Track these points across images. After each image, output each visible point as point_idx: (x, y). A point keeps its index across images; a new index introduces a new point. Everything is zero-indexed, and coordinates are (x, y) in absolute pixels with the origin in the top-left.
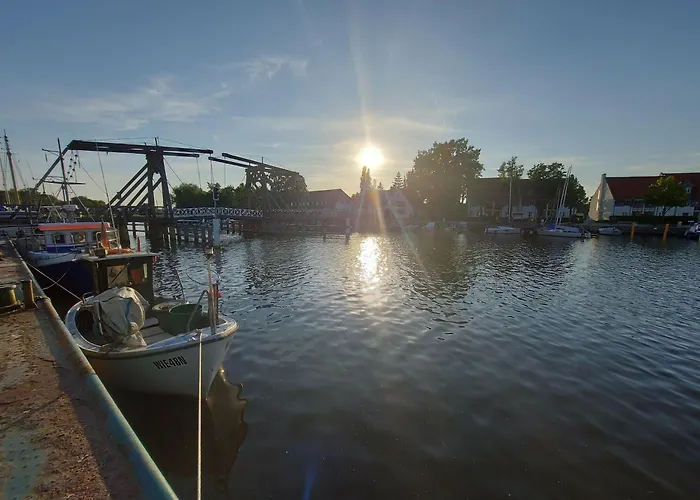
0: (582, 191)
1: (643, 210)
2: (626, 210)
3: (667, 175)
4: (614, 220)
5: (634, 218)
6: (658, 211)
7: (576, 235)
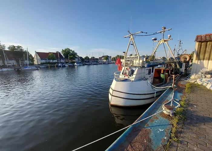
0: (31, 56)
1: (48, 61)
2: (44, 61)
3: (51, 53)
4: (42, 64)
5: (46, 63)
6: (51, 61)
7: (35, 69)
